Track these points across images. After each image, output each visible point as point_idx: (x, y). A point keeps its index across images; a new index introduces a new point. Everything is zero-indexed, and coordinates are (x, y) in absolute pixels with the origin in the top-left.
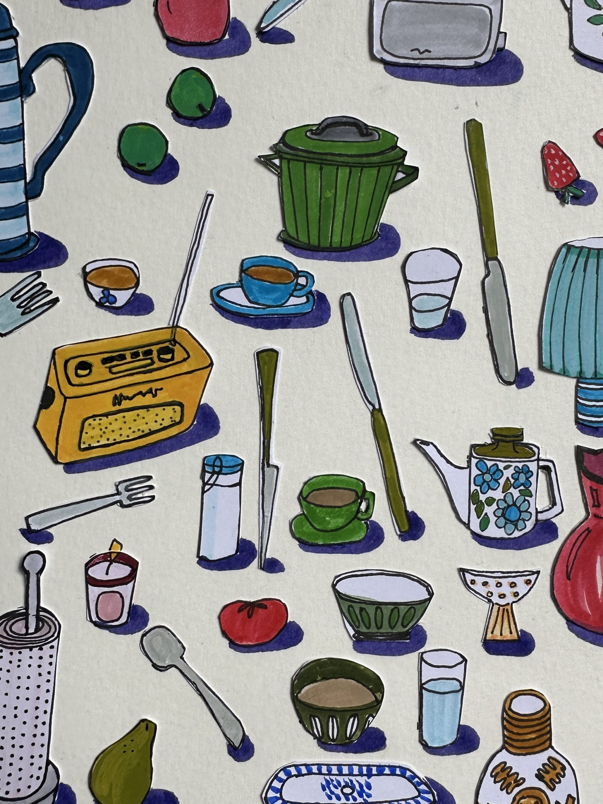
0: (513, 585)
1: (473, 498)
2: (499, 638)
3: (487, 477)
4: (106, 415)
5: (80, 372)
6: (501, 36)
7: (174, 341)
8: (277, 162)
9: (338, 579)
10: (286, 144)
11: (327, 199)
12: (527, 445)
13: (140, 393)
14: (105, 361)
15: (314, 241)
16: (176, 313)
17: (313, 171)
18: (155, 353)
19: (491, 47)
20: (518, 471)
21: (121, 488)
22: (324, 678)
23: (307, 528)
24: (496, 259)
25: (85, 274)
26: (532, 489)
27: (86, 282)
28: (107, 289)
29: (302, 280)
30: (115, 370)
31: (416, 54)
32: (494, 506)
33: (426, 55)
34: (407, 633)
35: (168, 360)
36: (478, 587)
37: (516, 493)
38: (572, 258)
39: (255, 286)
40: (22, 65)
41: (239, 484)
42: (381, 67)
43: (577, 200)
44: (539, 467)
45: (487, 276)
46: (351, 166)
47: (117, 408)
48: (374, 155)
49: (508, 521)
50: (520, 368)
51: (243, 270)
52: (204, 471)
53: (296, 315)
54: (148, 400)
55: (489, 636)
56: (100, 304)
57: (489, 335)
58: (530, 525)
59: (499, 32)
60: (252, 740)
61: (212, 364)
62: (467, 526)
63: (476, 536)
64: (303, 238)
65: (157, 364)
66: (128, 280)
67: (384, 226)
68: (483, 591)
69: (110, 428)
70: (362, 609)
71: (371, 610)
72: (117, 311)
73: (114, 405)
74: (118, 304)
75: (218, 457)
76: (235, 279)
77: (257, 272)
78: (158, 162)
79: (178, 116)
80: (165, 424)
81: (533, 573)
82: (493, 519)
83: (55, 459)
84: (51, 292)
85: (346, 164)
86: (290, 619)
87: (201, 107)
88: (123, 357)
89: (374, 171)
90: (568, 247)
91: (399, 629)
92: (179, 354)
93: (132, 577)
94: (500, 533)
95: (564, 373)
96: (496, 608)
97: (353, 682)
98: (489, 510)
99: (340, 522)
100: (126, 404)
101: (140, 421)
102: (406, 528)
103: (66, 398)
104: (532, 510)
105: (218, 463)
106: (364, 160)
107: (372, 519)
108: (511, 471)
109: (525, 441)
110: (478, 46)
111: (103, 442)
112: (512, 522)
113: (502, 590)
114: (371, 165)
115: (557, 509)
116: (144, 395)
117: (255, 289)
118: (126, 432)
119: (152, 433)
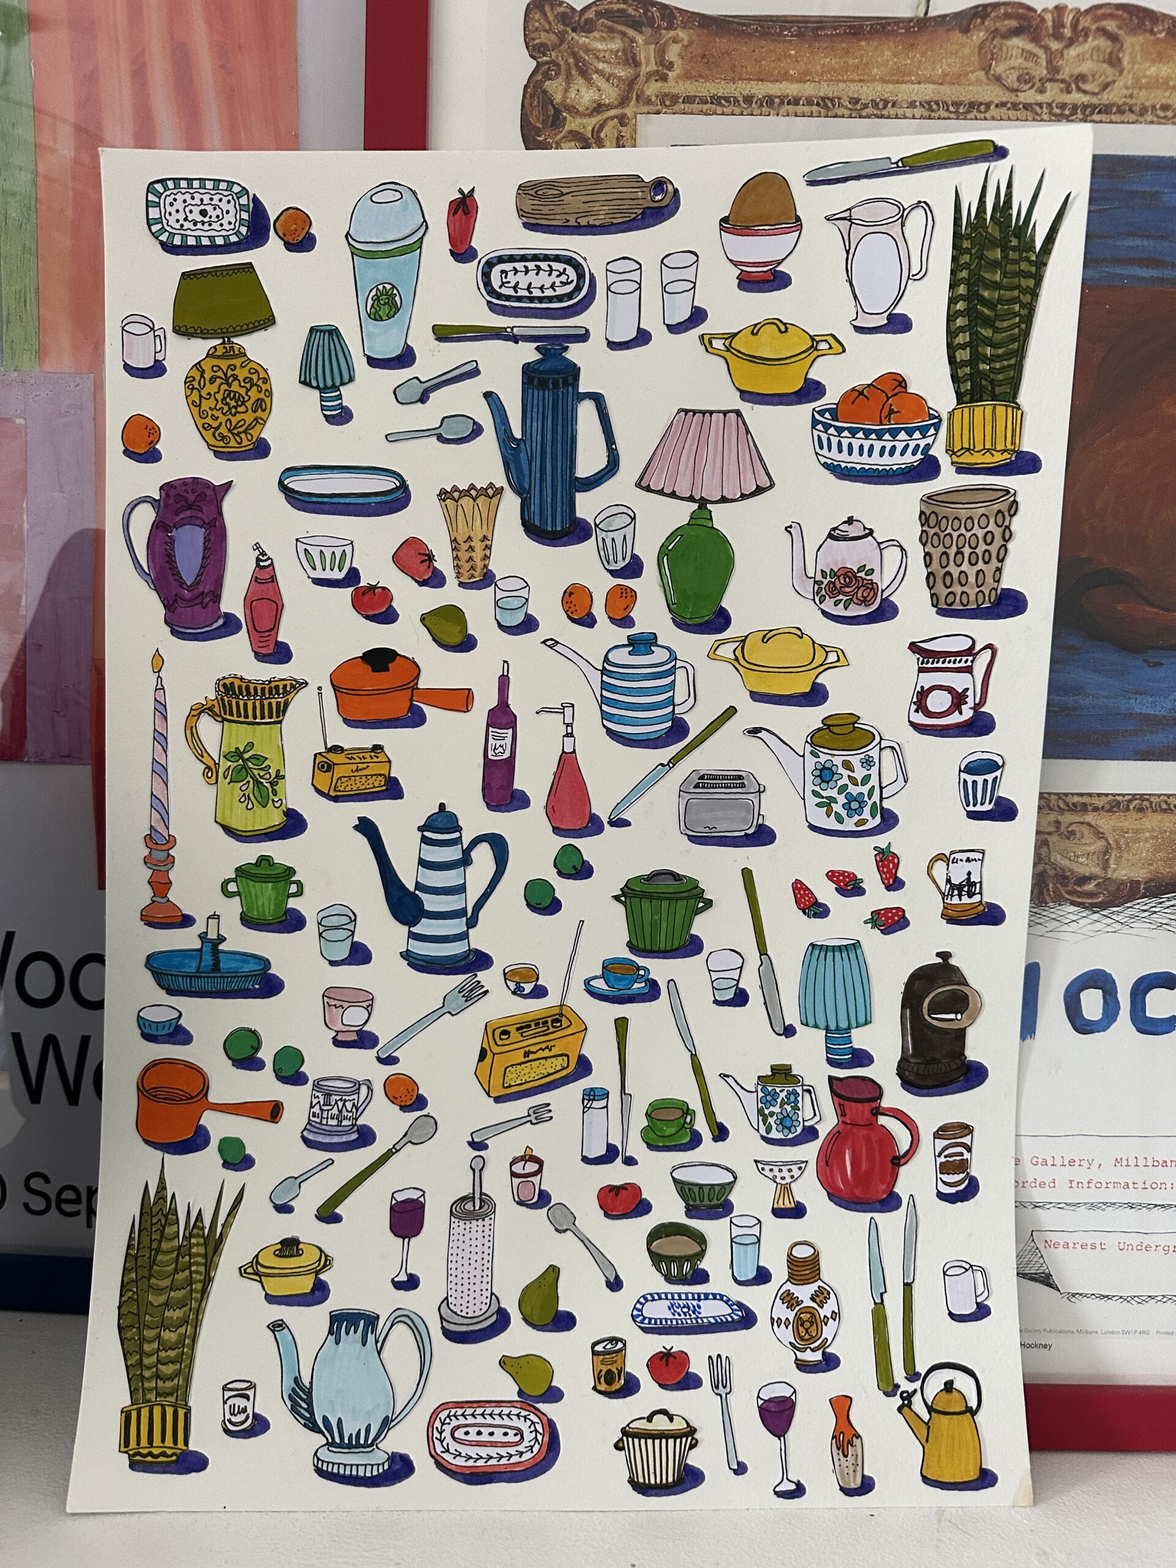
0: (790, 1171)
1: (760, 1112)
2: (782, 1206)
3: (769, 1098)
4: (520, 1064)
5: (503, 1037)
6: (761, 817)
7: (561, 1015)
8: (623, 899)
9: (674, 1169)
10: (628, 888)
11: (655, 920)
12: (794, 1076)
13: (541, 1049)
14: (518, 1029)
15: (648, 947)
16: (563, 998)
17: (645, 904)
18: (550, 1022)
19: (755, 823)
20: (789, 1094)
21: (531, 1112)
22: (667, 1236)
23: (652, 1135)
24: (767, 954)
25: (505, 974)
26: (800, 1105)
27: (505, 979)
28: (519, 983)
29: (642, 972)
30: (524, 1034)
31: (707, 830)
32: (775, 1117)
33: (714, 830)
34: (721, 1204)
35: (557, 1027)
36: (766, 1172)
37: (789, 1108)
38: (817, 952)
39: (611, 978)
40: (465, 848)
41: (607, 1107)
42: (686, 837)
43: (816, 915)
44: (804, 1090)
45: (761, 965)
46: (669, 899)
47: (527, 1059)
48: (684, 892)
49: (784, 1127)
50: (786, 1024)
51: (603, 968)
52: (583, 1099)
53: (638, 995)
54: (546, 1053)
55: (776, 1206)
56: (514, 993)
57: (765, 1003)
58: (799, 1130)
59: (759, 815)
60: (622, 1278)
61: (586, 1029)
62: (758, 1131)
63: (763, 1138)
64: (641, 946)
65: (551, 1030)
66: (531, 977)
67: (692, 936)
68: (770, 1175)
69: (523, 1073)
70: (690, 1189)
71: (696, 1189)
72: (525, 997)
73: (525, 1057)
74: (525, 992)
75: (592, 1089)
76: (599, 972)
77: (612, 968)
78: (549, 902)
79: (560, 874)
80: (558, 1068)
81: (803, 1162)
82: (774, 1126)
83: (488, 1094)
84: (483, 986)
85: (667, 899)
86: (644, 1196)
87: (575, 868)
88: (529, 1026)
89: (685, 902)
90: (813, 945)
91: (715, 1202)
92: (565, 1023)
93: (540, 1171)
94: (780, 1136)
95: (816, 1026)
96: (779, 1186)
97: (686, 1238)
98: (771, 1120)
99: (673, 1130)
100: (532, 1057)
101: (541, 1067)
102: (717, 1133)
103: (494, 1054)
104: (800, 1119)
105: (592, 1093)
106: (678, 895)
107: (694, 1127)
108: (785, 1093)
109: (794, 1072)
110: (746, 824)
111: (519, 1082)
112: (787, 1128)
113: (783, 1174)
114: (682, 899)
115: (817, 1118)
116: (543, 1050)
117: (612, 979)
118: (532, 1075)
119: (549, 1075)
